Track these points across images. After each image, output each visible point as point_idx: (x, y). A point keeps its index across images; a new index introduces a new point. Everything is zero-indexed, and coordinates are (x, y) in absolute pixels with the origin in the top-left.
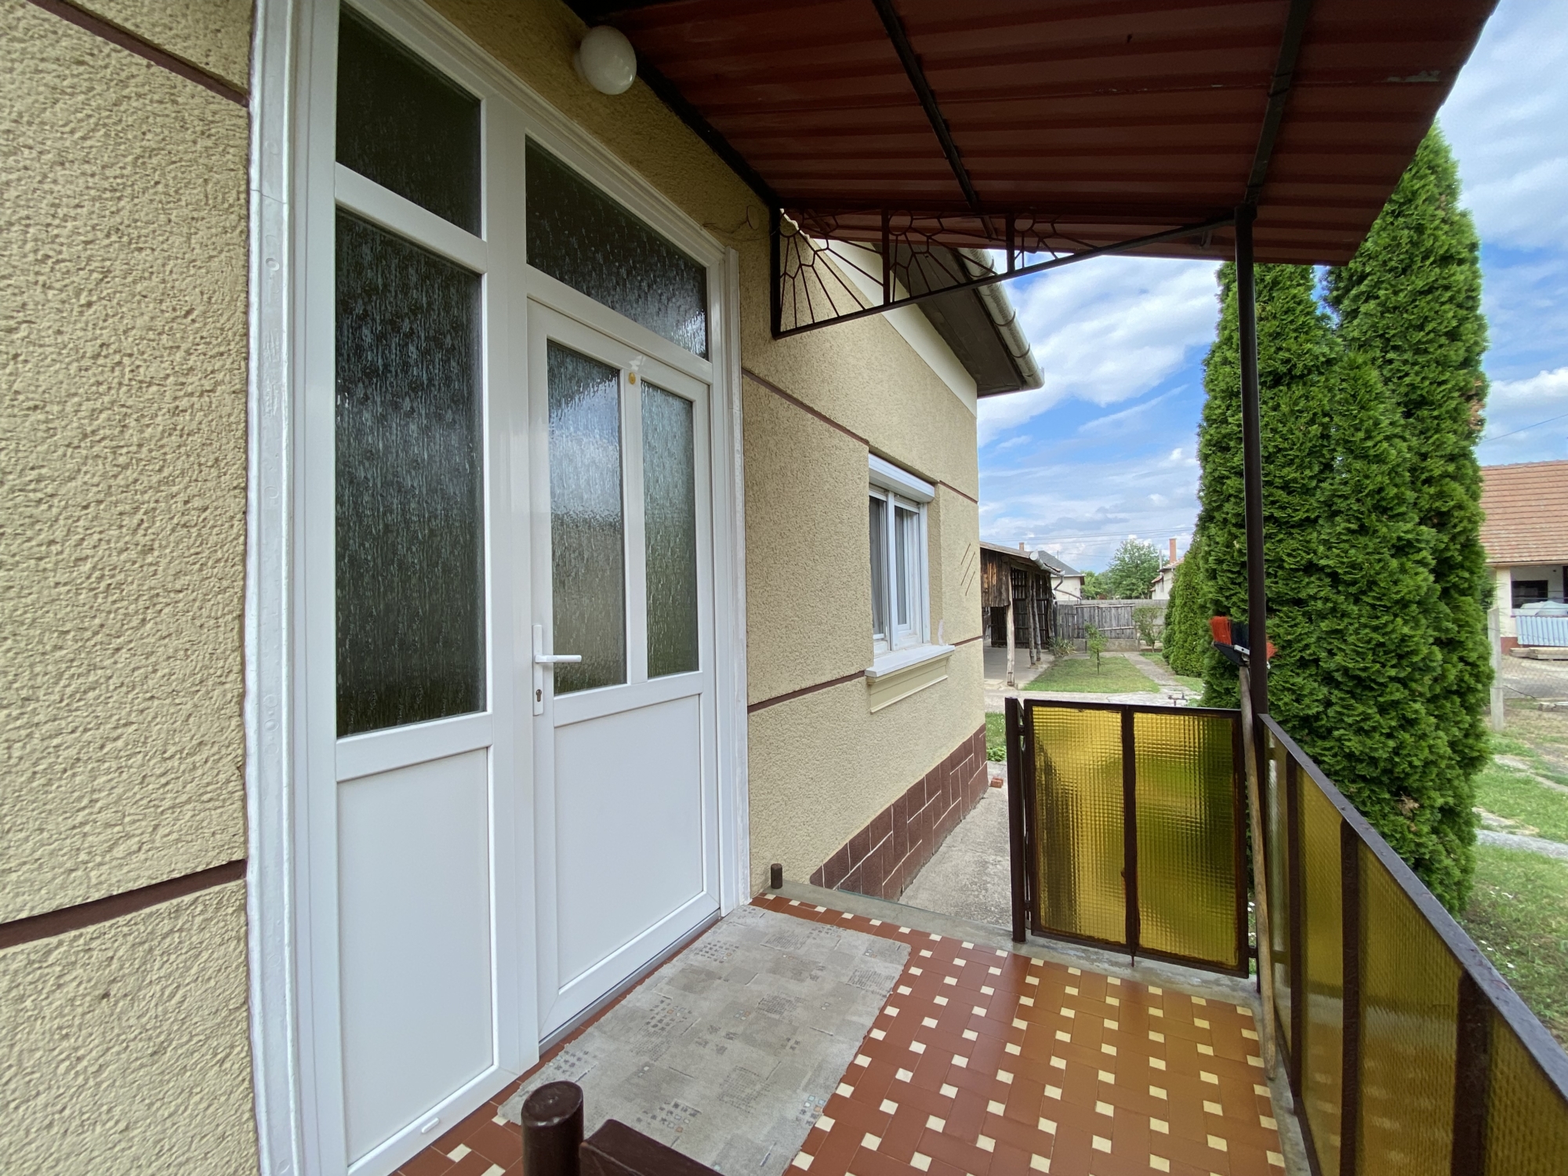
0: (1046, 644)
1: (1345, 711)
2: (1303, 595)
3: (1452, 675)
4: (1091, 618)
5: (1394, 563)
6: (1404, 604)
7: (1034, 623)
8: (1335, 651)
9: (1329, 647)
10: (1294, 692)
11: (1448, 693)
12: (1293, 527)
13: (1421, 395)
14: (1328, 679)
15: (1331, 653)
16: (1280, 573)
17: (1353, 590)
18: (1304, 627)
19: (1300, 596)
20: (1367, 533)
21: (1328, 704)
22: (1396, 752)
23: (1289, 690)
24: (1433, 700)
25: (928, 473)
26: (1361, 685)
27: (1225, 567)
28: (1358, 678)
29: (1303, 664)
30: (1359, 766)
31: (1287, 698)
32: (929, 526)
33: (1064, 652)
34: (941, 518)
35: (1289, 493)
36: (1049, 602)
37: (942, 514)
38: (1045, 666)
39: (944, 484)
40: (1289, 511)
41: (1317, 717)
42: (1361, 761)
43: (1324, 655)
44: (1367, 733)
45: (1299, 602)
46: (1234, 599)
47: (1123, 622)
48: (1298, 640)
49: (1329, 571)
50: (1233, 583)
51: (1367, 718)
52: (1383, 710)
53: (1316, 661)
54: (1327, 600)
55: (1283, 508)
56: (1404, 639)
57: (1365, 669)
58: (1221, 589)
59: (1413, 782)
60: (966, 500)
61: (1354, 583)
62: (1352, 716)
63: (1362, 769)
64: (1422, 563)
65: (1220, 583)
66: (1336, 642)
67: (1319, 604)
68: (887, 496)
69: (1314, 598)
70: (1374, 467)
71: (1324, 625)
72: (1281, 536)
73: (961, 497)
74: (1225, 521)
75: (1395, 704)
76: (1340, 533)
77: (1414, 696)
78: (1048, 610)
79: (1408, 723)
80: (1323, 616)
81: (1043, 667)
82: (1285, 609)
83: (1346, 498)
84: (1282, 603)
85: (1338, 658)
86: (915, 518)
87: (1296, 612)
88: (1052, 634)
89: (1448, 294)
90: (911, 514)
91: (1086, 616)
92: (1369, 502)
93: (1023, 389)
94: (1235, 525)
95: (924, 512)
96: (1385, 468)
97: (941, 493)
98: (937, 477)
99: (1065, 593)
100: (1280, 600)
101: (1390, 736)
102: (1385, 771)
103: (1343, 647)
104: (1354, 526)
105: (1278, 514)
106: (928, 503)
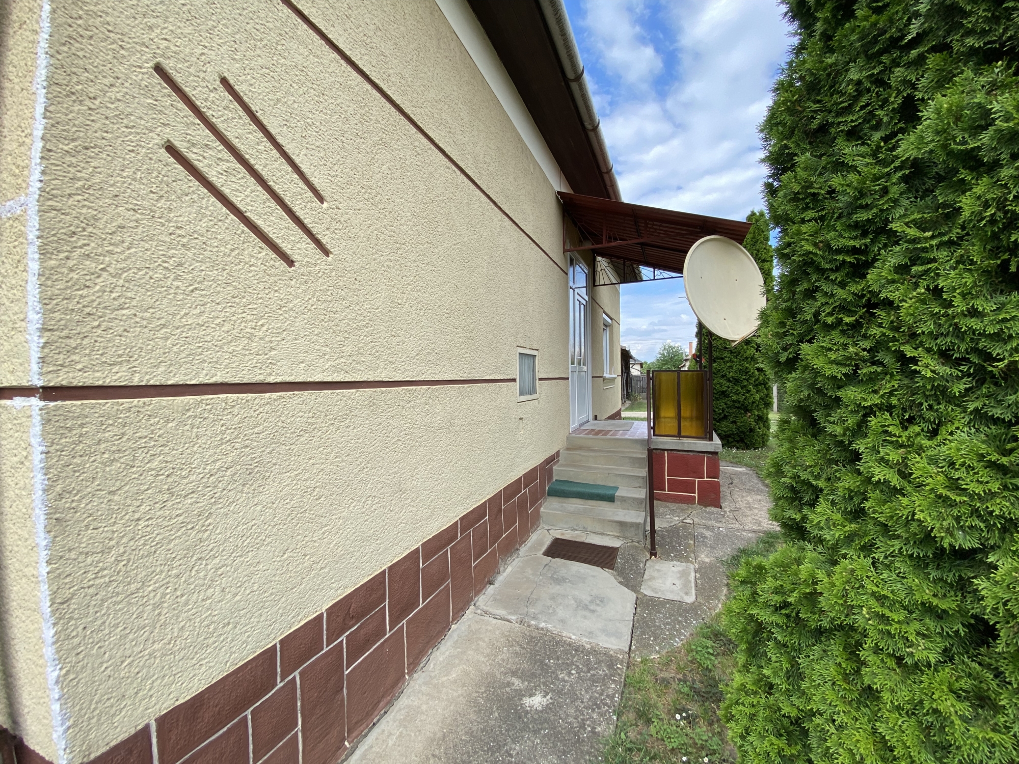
3: (761, 378)
5: (745, 347)
6: (747, 358)
9: (729, 371)
11: (760, 384)
14: (729, 381)
15: (729, 373)
18: (723, 365)
21: (729, 387)
22: (745, 399)
24: (756, 385)
25: (611, 316)
26: (736, 381)
29: (723, 376)
31: (718, 386)
32: (609, 334)
34: (612, 333)
37: (613, 330)
39: (614, 319)
41: (726, 391)
44: (738, 394)
45: (722, 359)
51: (738, 390)
52: (742, 388)
56: (747, 368)
59: (749, 408)
60: (618, 326)
63: (737, 405)
64: (752, 347)
66: (731, 369)
71: (728, 364)
73: (617, 323)
75: (745, 386)
77: (750, 384)
79: (748, 391)
80: (728, 362)
85: (731, 374)
86: (606, 331)
88: (630, 391)
95: (608, 329)
97: (613, 322)
98: (613, 317)
100: (718, 358)
101: (744, 395)
102: (743, 405)
103: (732, 371)
106: (609, 326)
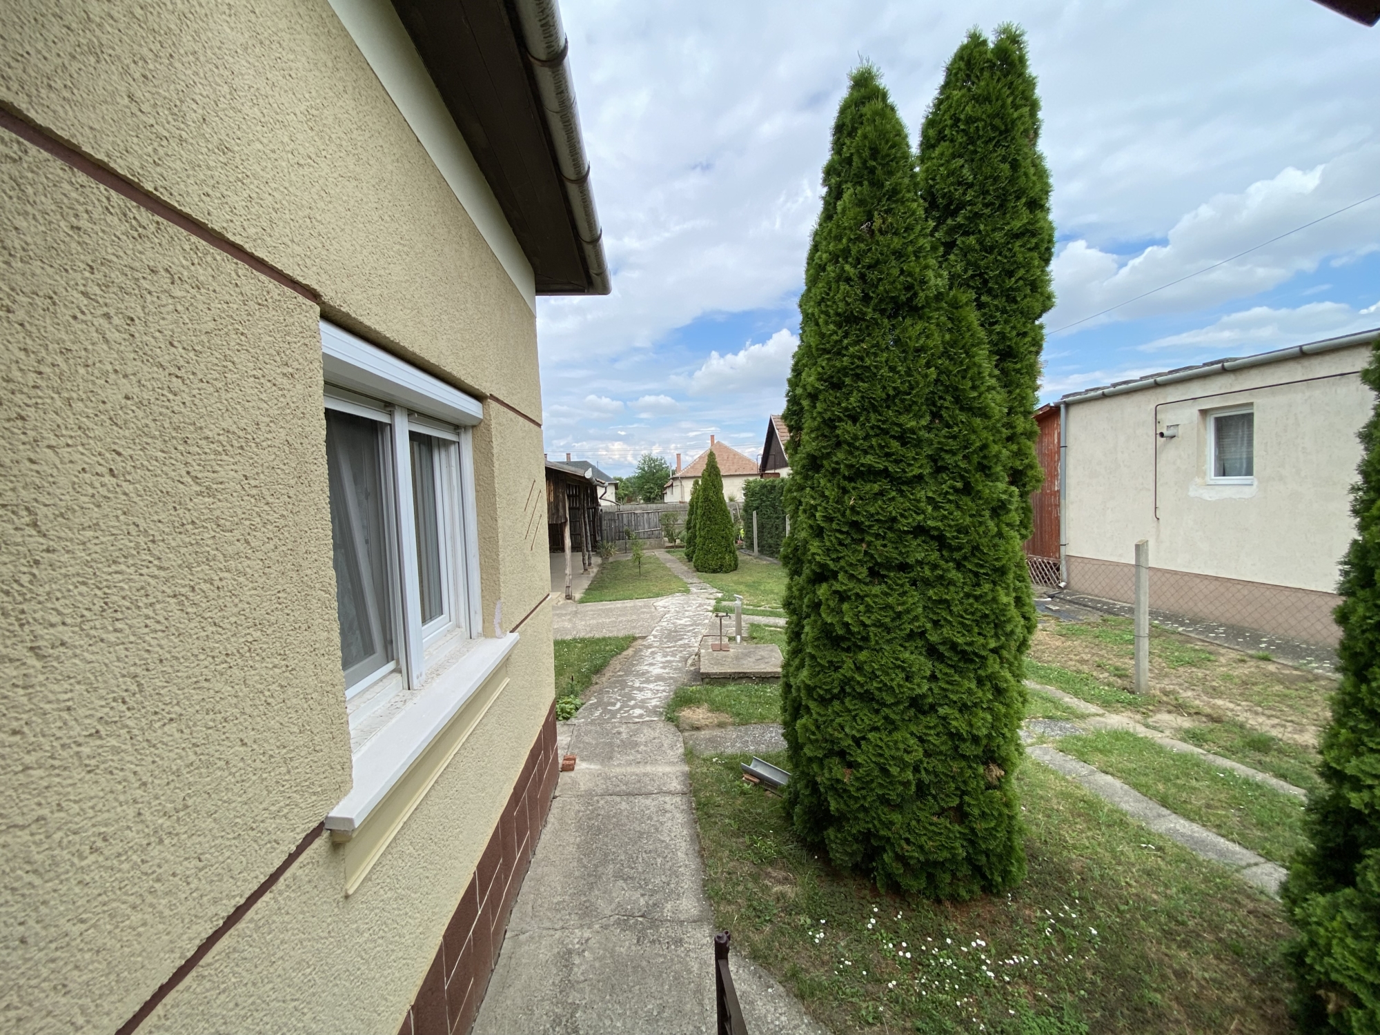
0: (595, 547)
1: (950, 687)
2: (911, 560)
4: (629, 524)
5: (993, 527)
7: (586, 530)
8: (942, 622)
9: (935, 618)
10: (903, 669)
12: (904, 483)
13: (1009, 347)
14: (932, 652)
15: (936, 623)
16: (890, 535)
17: (957, 555)
19: (908, 561)
20: (969, 494)
22: (992, 725)
23: (899, 667)
25: (469, 381)
26: (965, 659)
27: (834, 526)
28: (964, 652)
29: (912, 636)
30: (963, 746)
32: (475, 462)
33: (609, 554)
34: (495, 451)
35: (904, 444)
36: (596, 509)
37: (495, 444)
38: (595, 570)
39: (497, 400)
40: (902, 465)
41: (924, 695)
42: (964, 740)
43: (929, 626)
44: (971, 710)
45: (903, 567)
46: (842, 563)
47: (652, 524)
48: (908, 611)
49: (936, 533)
50: (841, 544)
52: (982, 684)
53: (922, 634)
54: (935, 567)
55: (897, 462)
57: (970, 644)
58: (828, 550)
60: (527, 422)
61: (959, 548)
62: (957, 692)
65: (828, 544)
66: (944, 614)
67: (927, 572)
68: (391, 414)
69: (920, 563)
70: (978, 420)
71: (931, 594)
72: (894, 494)
73: (521, 419)
74: (835, 471)
76: (947, 493)
78: (596, 515)
80: (930, 584)
81: (594, 571)
82: (892, 574)
83: (953, 453)
84: (889, 568)
85: (946, 631)
86: (453, 449)
87: (903, 578)
88: (598, 538)
89: (1034, 241)
90: (445, 444)
91: (625, 521)
92: (975, 459)
93: (589, 293)
94: (845, 478)
95: (467, 442)
96: (987, 423)
97: (493, 414)
98: (485, 388)
99: (607, 499)
100: (888, 564)
101: (988, 710)
102: (984, 748)
103: (949, 618)
104: (959, 485)
105: (892, 468)
106: (473, 427)
